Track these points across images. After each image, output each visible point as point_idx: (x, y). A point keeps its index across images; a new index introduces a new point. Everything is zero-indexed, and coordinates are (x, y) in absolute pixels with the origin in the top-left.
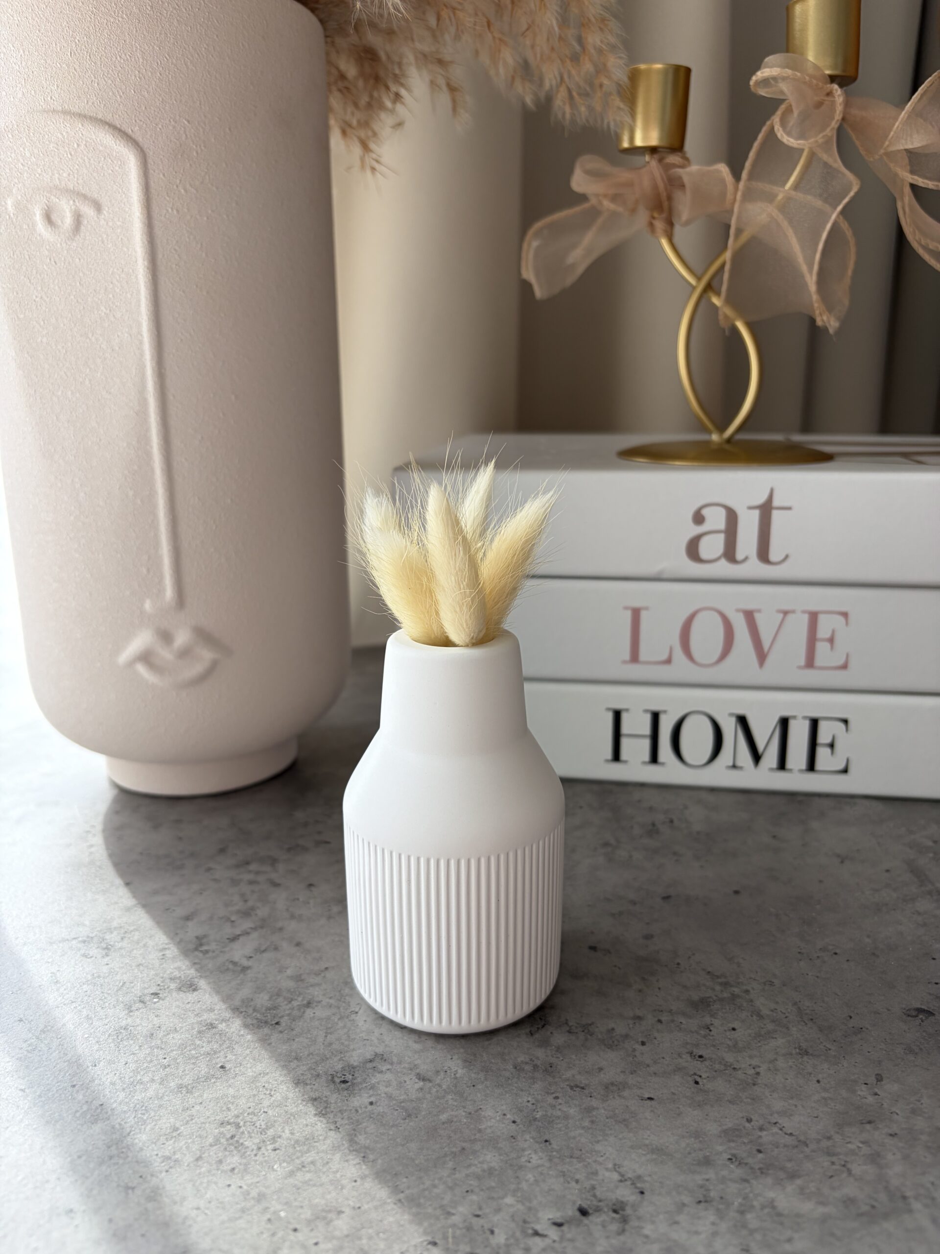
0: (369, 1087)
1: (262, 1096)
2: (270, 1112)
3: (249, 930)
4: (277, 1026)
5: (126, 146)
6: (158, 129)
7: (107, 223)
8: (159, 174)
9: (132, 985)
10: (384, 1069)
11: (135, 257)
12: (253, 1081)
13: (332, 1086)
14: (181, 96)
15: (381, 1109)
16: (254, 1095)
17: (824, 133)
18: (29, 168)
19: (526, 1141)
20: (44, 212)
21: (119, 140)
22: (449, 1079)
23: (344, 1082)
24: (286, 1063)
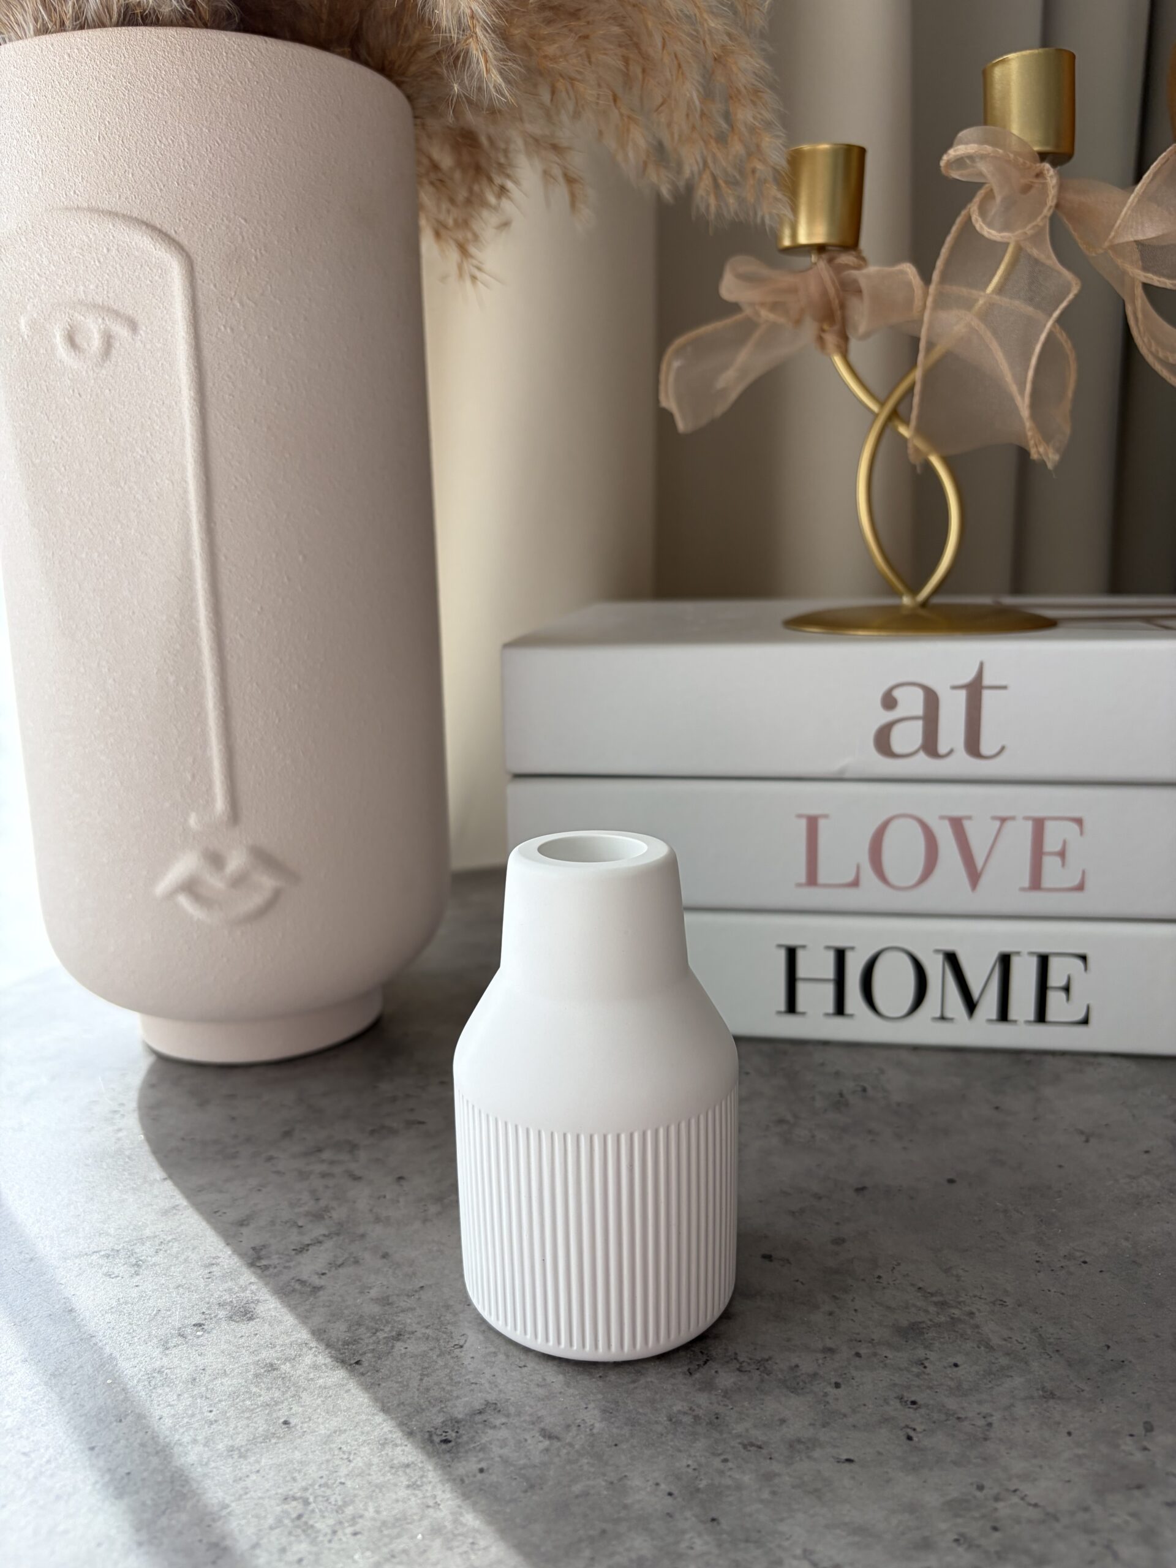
0: (478, 1448)
1: (337, 1462)
2: (349, 1484)
3: (321, 1238)
4: (357, 1366)
5: (168, 250)
6: (208, 230)
7: (145, 346)
8: (209, 284)
9: (169, 1313)
10: (498, 1422)
11: (179, 387)
12: (327, 1441)
13: (430, 1448)
14: (236, 189)
15: (494, 1478)
16: (328, 1461)
17: (1034, 223)
18: (47, 279)
19: (686, 1519)
20: (66, 332)
21: (160, 244)
22: (583, 1436)
23: (446, 1441)
24: (369, 1417)
